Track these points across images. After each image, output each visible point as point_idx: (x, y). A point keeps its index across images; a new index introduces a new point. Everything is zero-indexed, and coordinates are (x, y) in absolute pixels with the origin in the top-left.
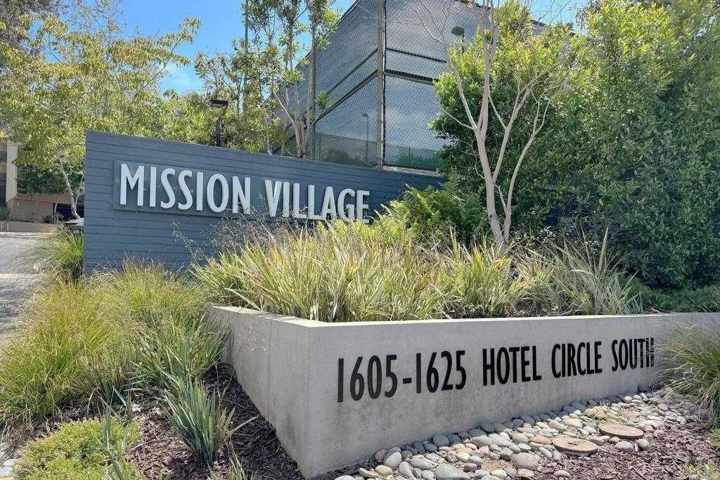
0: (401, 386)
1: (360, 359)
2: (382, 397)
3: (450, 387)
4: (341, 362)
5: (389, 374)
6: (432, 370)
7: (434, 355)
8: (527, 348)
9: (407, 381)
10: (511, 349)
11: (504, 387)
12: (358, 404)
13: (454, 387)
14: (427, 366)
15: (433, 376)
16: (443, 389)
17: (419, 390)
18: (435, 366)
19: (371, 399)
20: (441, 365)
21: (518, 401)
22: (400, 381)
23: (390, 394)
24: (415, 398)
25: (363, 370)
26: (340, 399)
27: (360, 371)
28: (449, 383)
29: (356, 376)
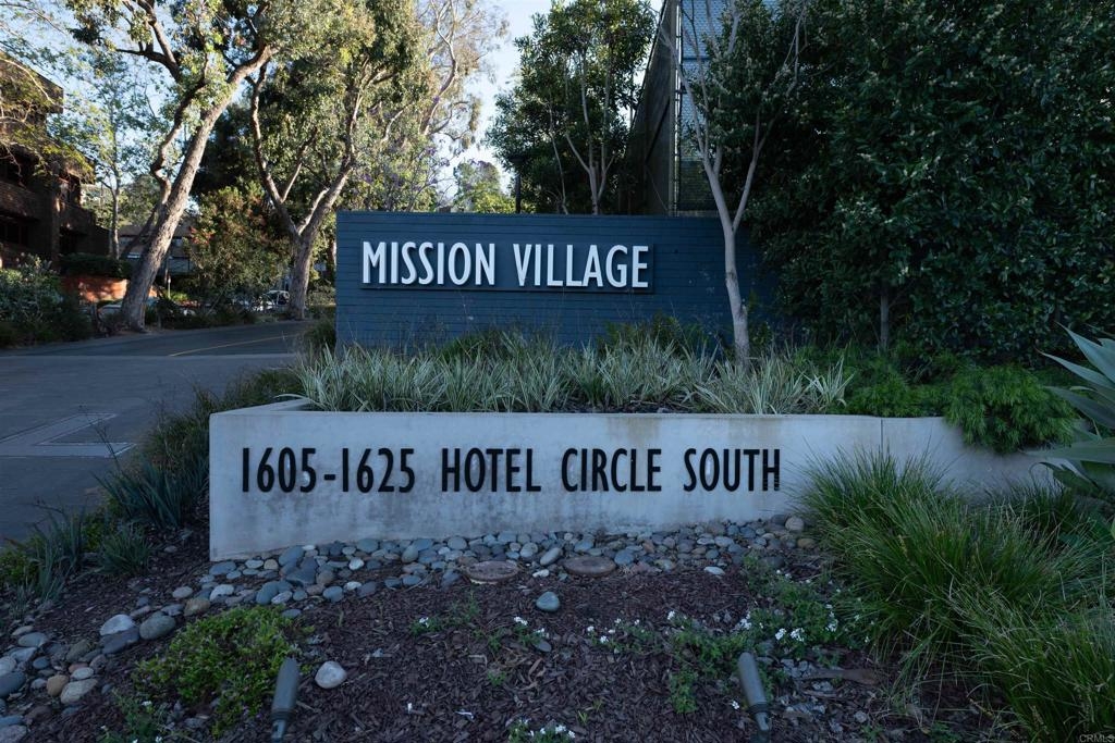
0: (321, 483)
1: (269, 451)
2: (296, 492)
3: (391, 489)
4: (246, 452)
5: (306, 468)
6: (363, 468)
7: (368, 452)
8: (517, 451)
9: (330, 477)
10: (489, 451)
11: (475, 496)
12: (267, 496)
13: (397, 489)
14: (359, 462)
15: (365, 475)
16: (380, 490)
17: (346, 488)
18: (369, 463)
19: (282, 492)
20: (378, 464)
21: (499, 514)
22: (320, 476)
23: (307, 489)
24: (341, 496)
25: (273, 462)
26: (246, 488)
27: (269, 463)
28: (389, 484)
29: (264, 467)
